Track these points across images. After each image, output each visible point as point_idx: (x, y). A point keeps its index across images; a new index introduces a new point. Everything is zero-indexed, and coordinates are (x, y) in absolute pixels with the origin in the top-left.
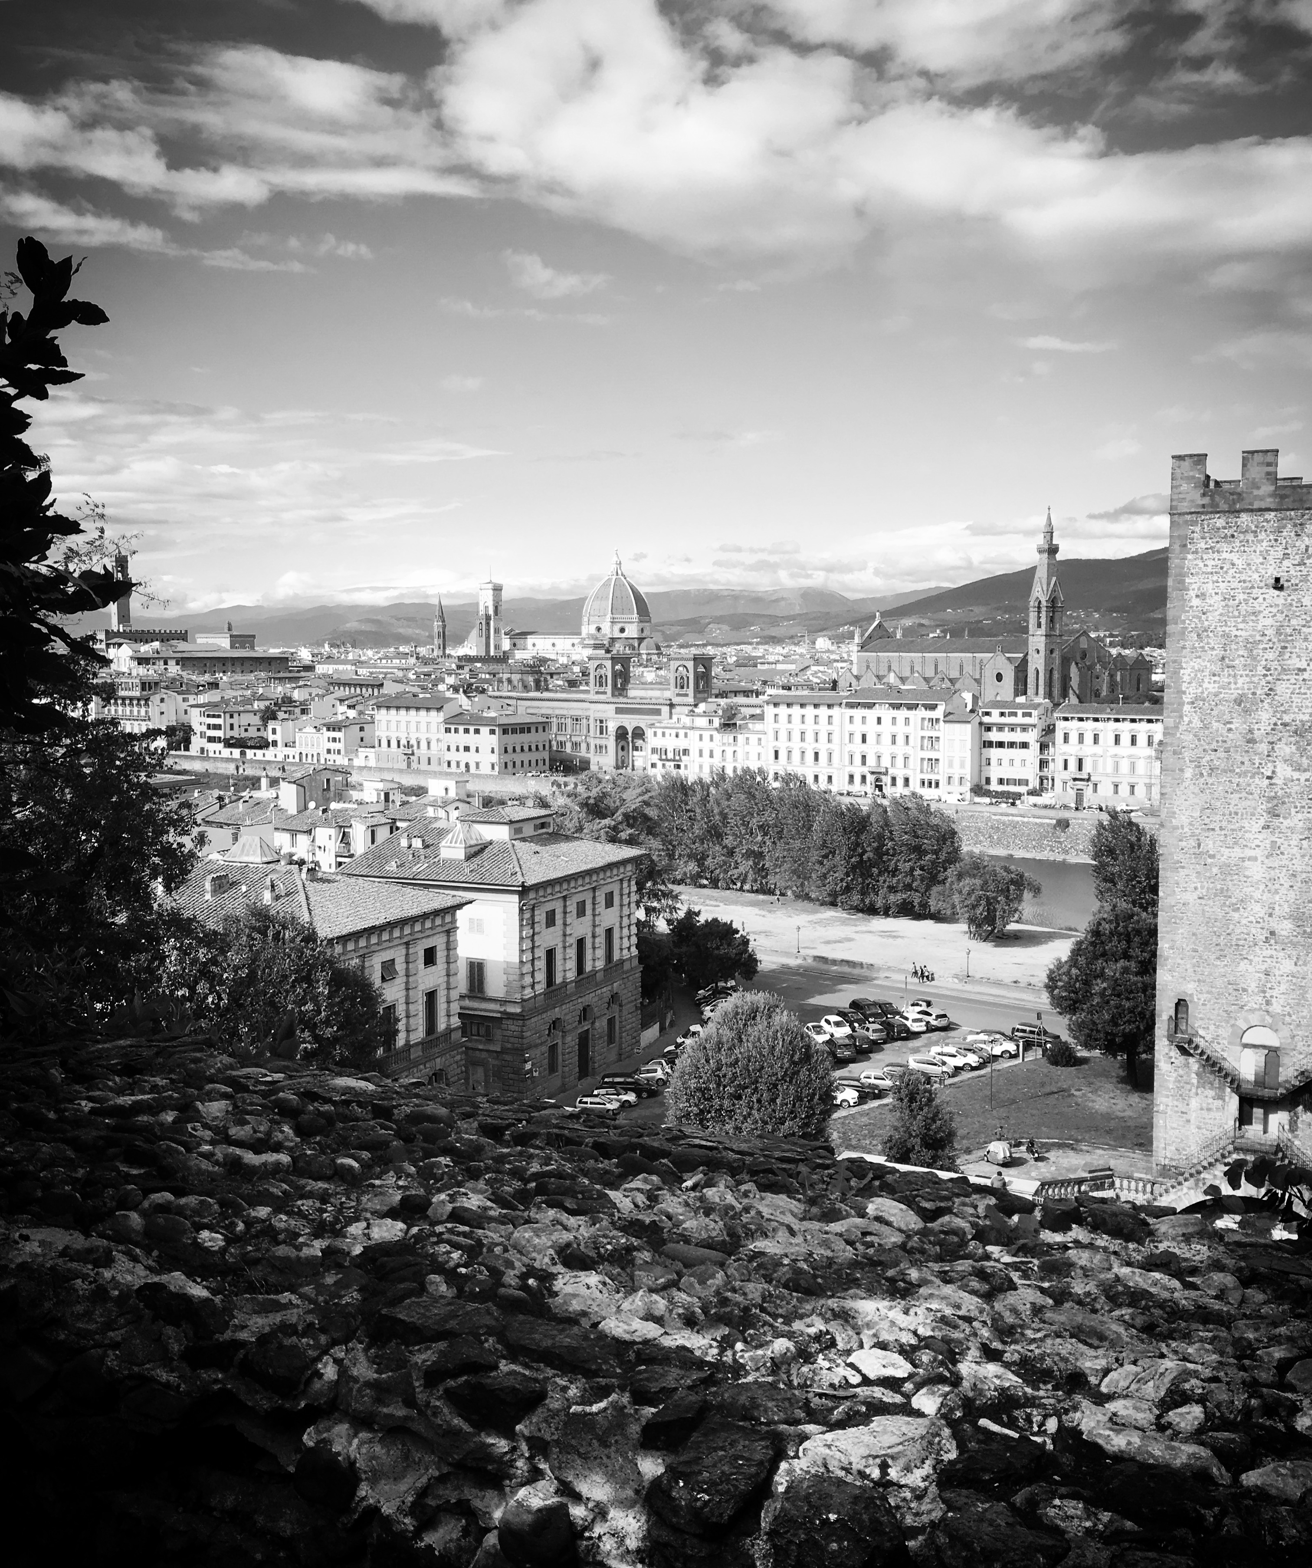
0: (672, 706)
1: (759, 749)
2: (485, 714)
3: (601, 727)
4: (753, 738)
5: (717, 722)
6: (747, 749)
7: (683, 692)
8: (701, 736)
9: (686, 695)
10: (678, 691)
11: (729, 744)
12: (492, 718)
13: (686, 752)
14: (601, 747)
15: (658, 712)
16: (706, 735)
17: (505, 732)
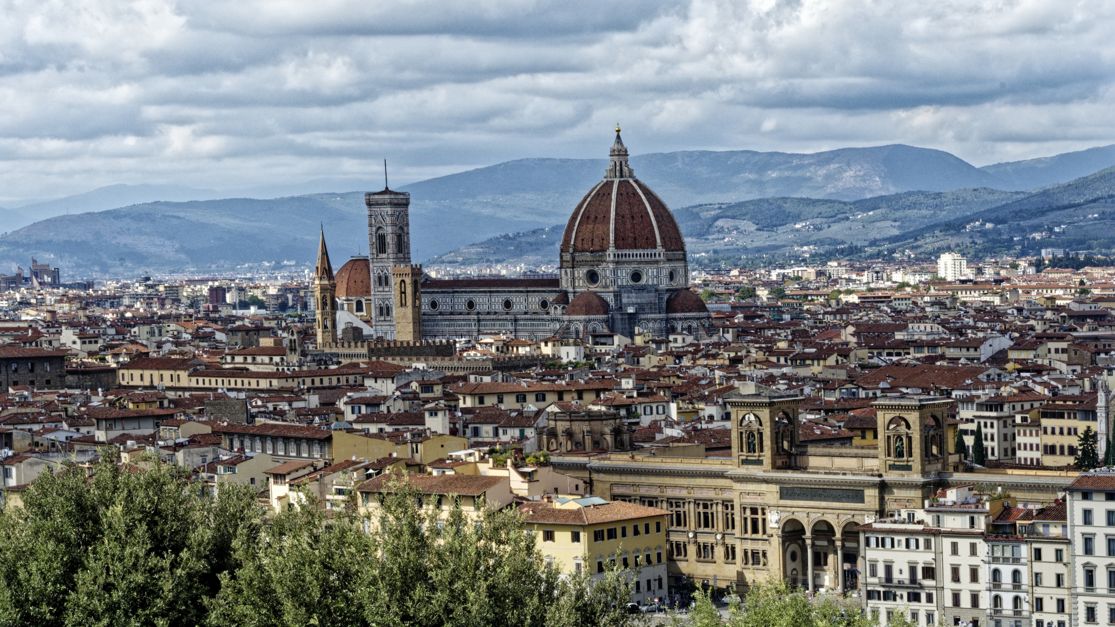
0: (883, 487)
1: (1060, 568)
2: (557, 505)
3: (755, 522)
4: (1048, 551)
5: (981, 524)
6: (1037, 567)
7: (903, 461)
8: (954, 546)
9: (908, 468)
10: (892, 460)
11: (1006, 560)
12: (571, 512)
13: (929, 572)
14: (755, 554)
15: (859, 498)
16: (964, 544)
17: (598, 536)
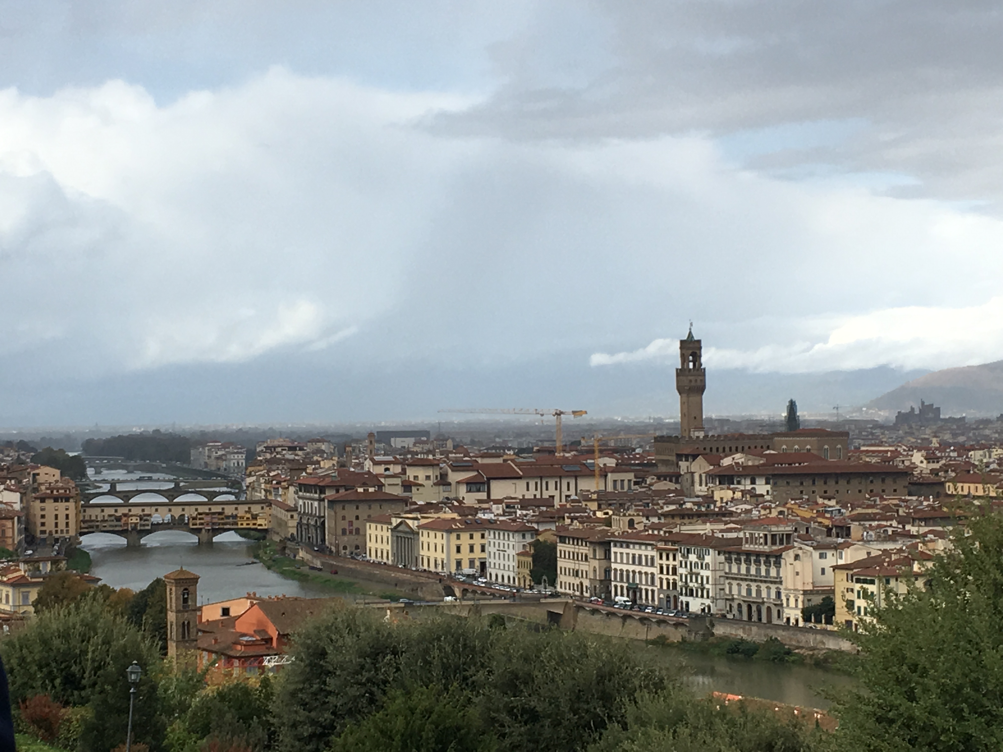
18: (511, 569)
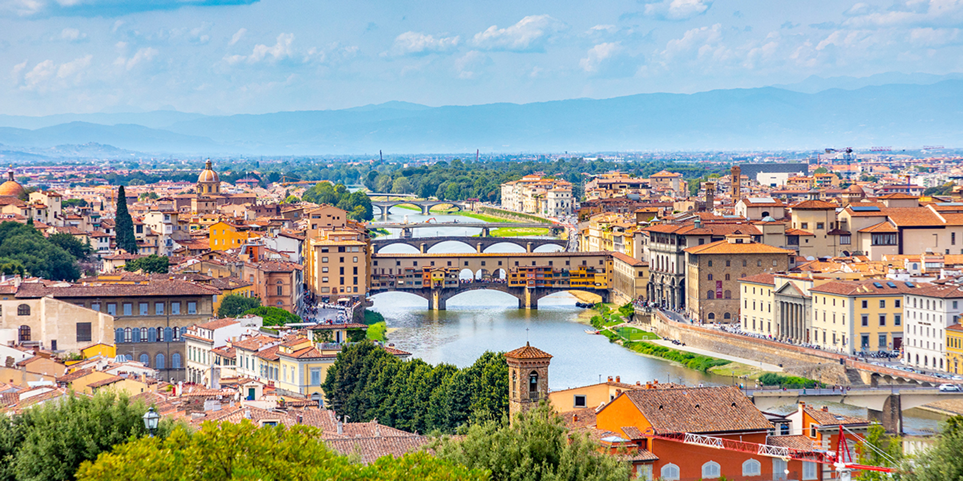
18: (938, 347)
